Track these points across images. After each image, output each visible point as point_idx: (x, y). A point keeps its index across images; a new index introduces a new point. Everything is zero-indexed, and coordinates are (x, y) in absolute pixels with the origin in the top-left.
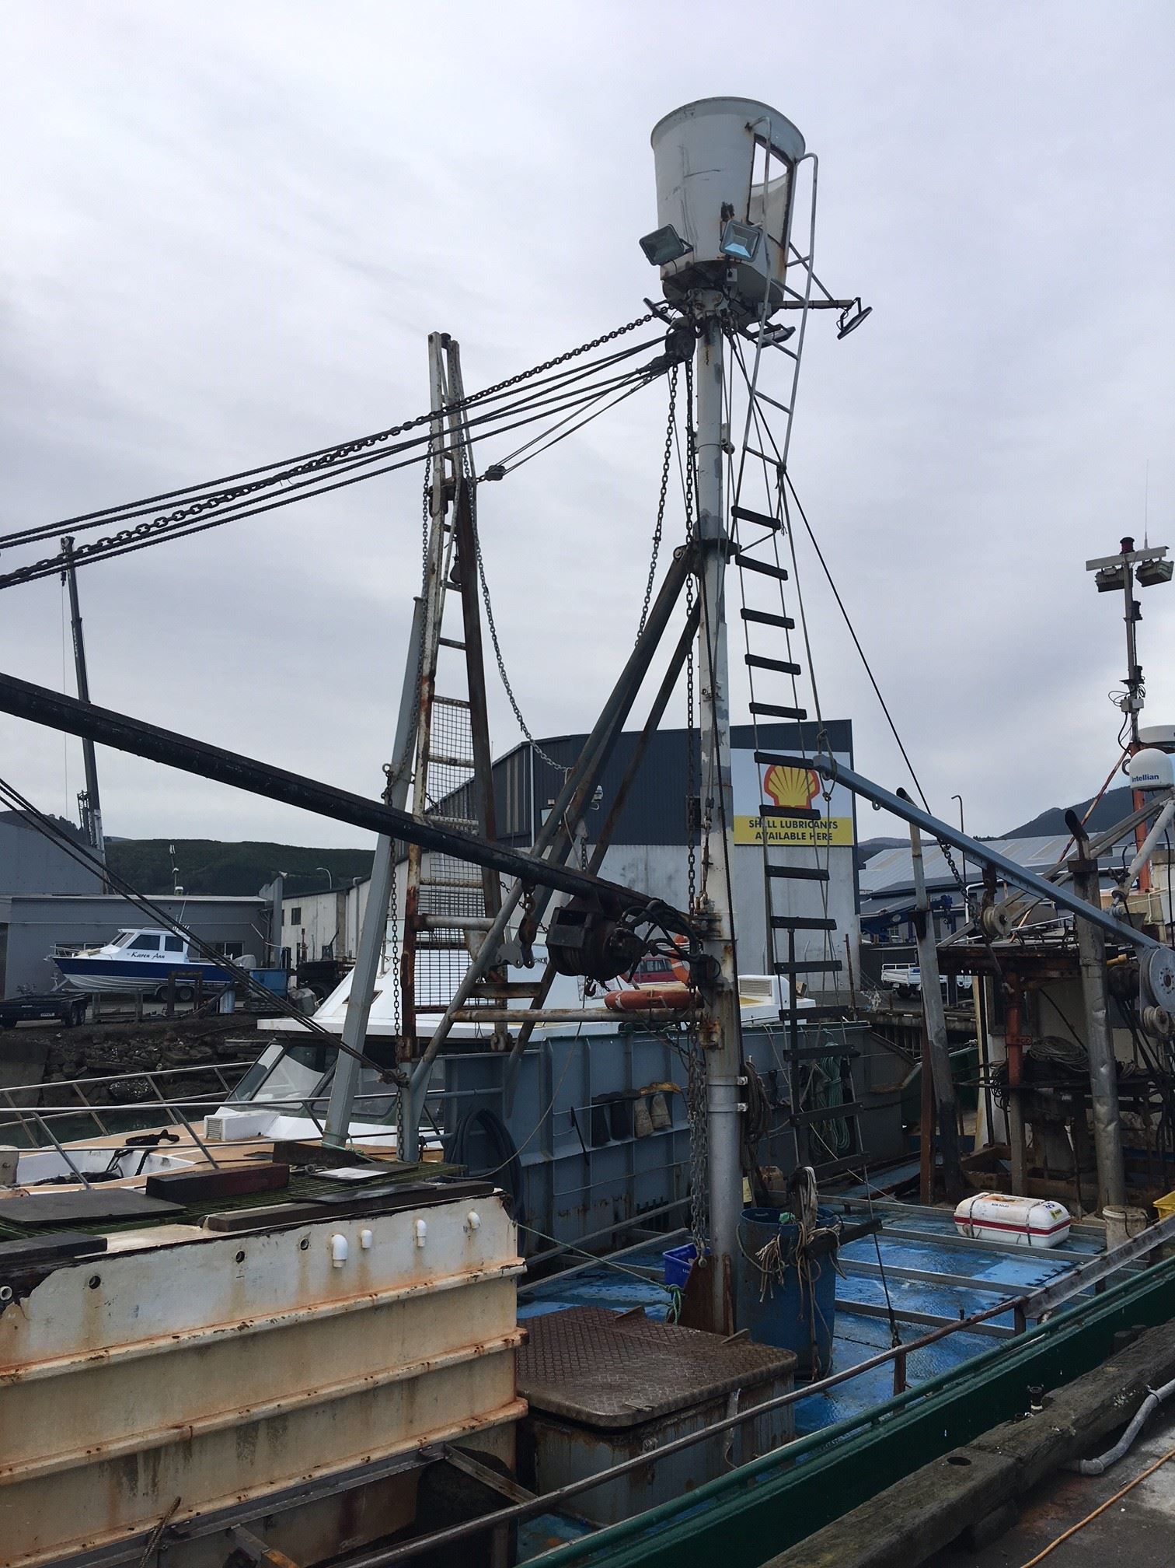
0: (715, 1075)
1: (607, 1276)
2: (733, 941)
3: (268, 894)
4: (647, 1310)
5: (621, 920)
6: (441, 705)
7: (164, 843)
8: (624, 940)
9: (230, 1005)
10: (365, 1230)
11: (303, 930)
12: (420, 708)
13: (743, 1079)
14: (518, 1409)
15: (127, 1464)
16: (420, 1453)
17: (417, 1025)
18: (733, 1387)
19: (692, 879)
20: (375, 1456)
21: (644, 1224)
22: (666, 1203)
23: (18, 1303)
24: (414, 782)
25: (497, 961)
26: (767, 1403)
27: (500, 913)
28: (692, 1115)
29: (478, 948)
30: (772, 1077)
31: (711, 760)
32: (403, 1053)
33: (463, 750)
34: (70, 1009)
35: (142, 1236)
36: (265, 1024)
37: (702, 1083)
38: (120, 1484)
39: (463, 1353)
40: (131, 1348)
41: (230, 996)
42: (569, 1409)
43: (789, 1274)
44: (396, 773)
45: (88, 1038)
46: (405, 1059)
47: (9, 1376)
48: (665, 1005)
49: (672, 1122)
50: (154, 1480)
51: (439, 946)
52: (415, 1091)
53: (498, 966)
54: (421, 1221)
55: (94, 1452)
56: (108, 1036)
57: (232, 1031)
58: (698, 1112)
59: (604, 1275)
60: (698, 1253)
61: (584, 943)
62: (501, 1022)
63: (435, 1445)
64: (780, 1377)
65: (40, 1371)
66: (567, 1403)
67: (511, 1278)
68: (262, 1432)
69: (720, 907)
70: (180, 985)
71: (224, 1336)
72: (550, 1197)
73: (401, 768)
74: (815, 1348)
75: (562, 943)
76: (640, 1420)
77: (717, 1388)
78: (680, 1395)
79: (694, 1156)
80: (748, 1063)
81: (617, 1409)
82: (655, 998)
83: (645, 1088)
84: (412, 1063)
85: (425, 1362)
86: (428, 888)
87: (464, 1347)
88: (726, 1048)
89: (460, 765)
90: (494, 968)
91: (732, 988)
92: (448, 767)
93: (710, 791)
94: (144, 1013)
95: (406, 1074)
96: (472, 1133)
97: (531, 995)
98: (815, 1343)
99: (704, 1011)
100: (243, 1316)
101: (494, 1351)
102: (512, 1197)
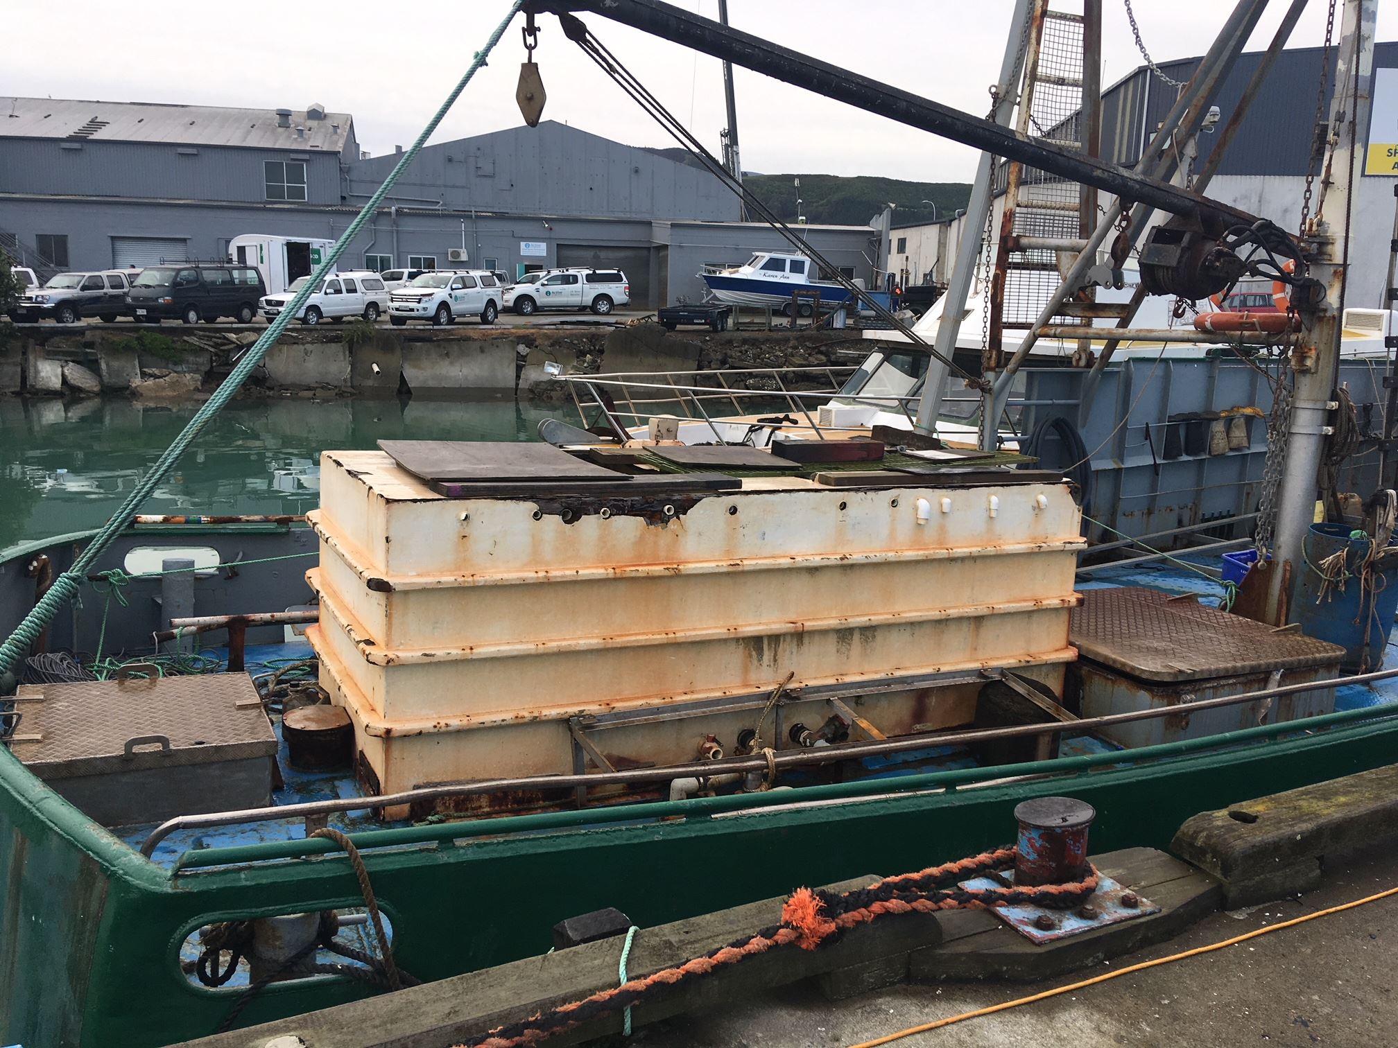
0: (1302, 398)
1: (1164, 569)
2: (1345, 265)
3: (878, 224)
4: (1200, 600)
5: (1221, 240)
6: (1054, 20)
7: (790, 178)
8: (1222, 260)
9: (842, 321)
10: (946, 498)
11: (907, 258)
12: (1032, 24)
13: (1333, 403)
14: (1070, 654)
15: (755, 643)
16: (981, 672)
17: (1003, 341)
18: (1276, 667)
19: (1307, 200)
20: (944, 669)
21: (1206, 531)
22: (1234, 516)
23: (678, 518)
24: (1019, 104)
25: (1086, 282)
26: (1308, 684)
27: (1095, 235)
28: (1272, 434)
29: (1068, 269)
30: (1367, 409)
31: (1349, 70)
32: (988, 363)
33: (1072, 68)
34: (716, 317)
35: (768, 482)
36: (869, 334)
37: (1287, 405)
38: (751, 656)
39: (1025, 604)
40: (760, 562)
41: (842, 313)
42: (1115, 661)
43: (1352, 583)
44: (1001, 95)
45: (730, 342)
46: (989, 369)
47: (673, 569)
48: (1259, 329)
49: (1249, 443)
50: (775, 657)
51: (1030, 267)
52: (997, 398)
53: (1087, 287)
54: (994, 497)
55: (732, 630)
56: (745, 341)
57: (843, 343)
58: (1278, 432)
59: (1162, 568)
60: (1258, 557)
61: (1179, 262)
62: (1085, 339)
63: (994, 669)
64: (1328, 665)
65: (694, 569)
66: (1113, 656)
67: (1072, 552)
68: (856, 636)
69: (1335, 228)
70: (802, 302)
71: (829, 563)
72: (1116, 498)
73: (1007, 89)
74: (1367, 649)
75: (1155, 261)
76: (1180, 679)
77: (1260, 665)
78: (1222, 665)
79: (1267, 472)
80: (1341, 389)
81: (1159, 667)
82: (1248, 321)
83: (1226, 411)
84: (996, 372)
85: (990, 606)
86: (1024, 210)
87: (1025, 600)
88: (1319, 373)
89: (1068, 85)
90: (1083, 289)
91: (1336, 313)
92: (1056, 86)
93: (1343, 102)
94: (773, 324)
95: (989, 382)
96: (1048, 437)
97: (1117, 315)
98: (1367, 645)
99: (1300, 335)
100: (845, 551)
101: (1052, 607)
102: (1079, 486)
